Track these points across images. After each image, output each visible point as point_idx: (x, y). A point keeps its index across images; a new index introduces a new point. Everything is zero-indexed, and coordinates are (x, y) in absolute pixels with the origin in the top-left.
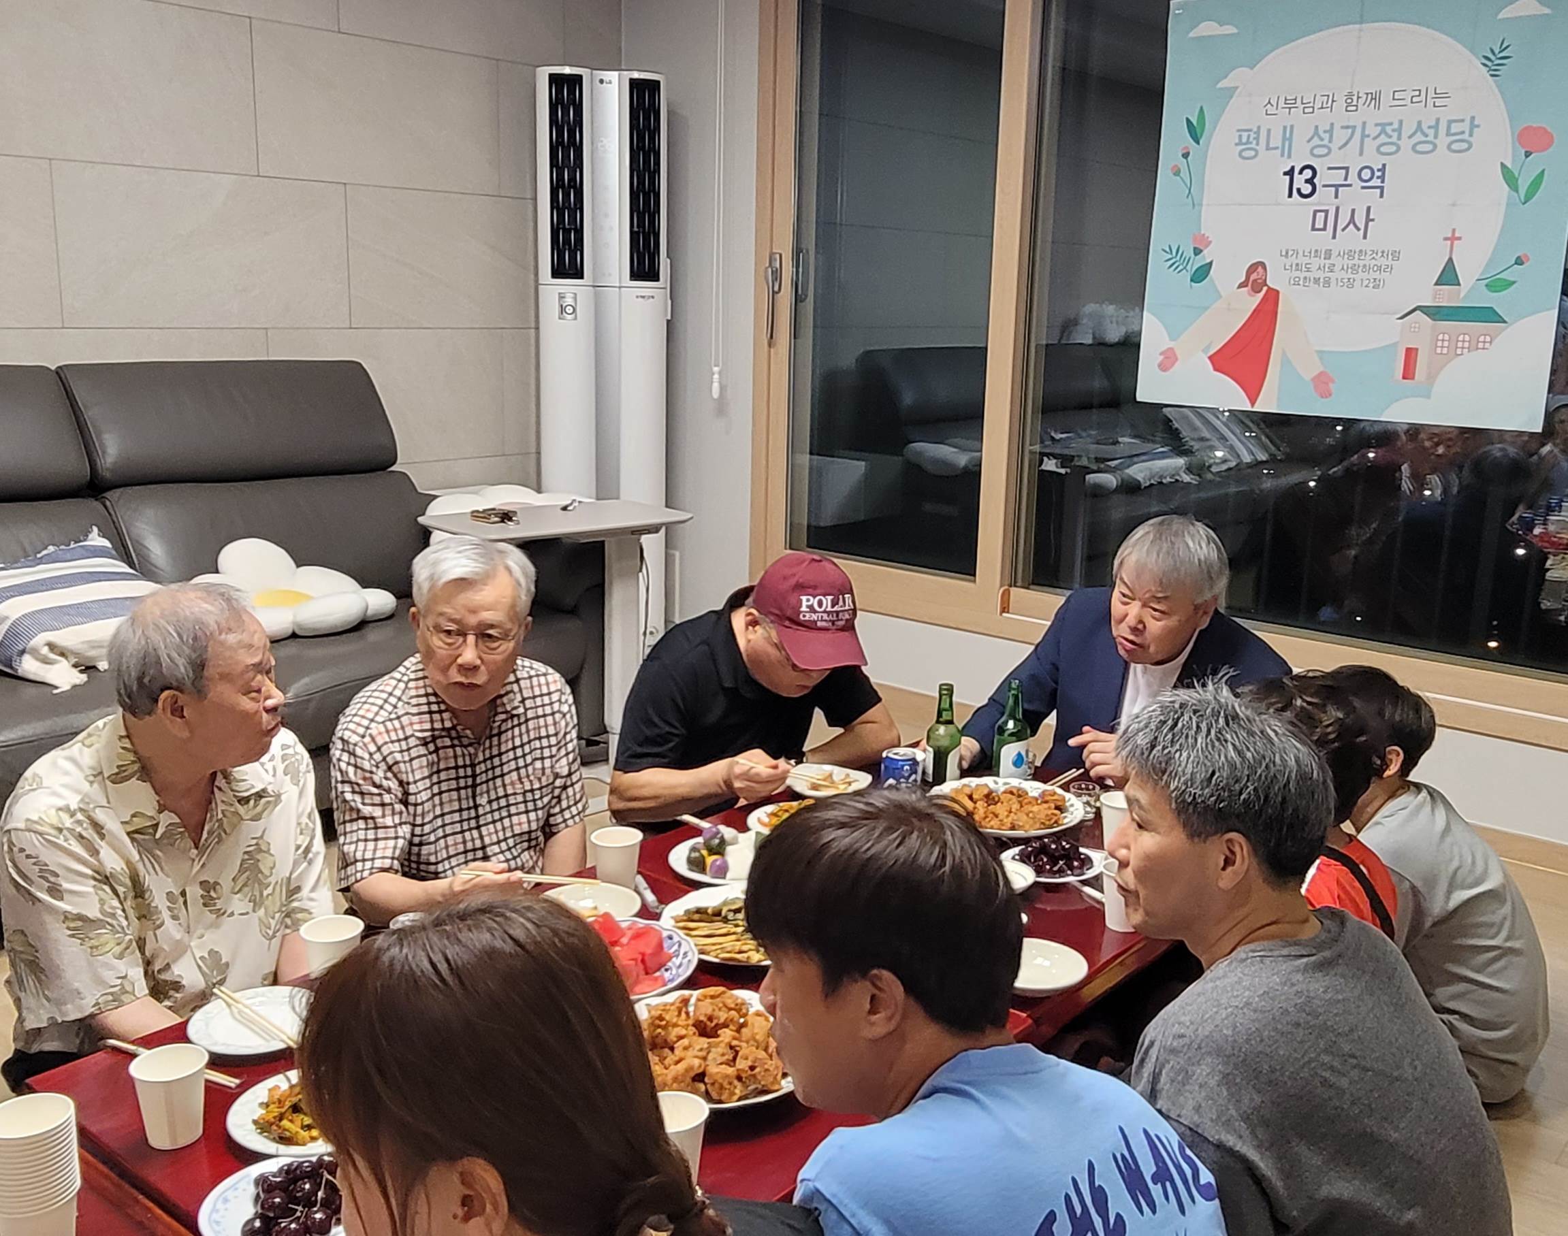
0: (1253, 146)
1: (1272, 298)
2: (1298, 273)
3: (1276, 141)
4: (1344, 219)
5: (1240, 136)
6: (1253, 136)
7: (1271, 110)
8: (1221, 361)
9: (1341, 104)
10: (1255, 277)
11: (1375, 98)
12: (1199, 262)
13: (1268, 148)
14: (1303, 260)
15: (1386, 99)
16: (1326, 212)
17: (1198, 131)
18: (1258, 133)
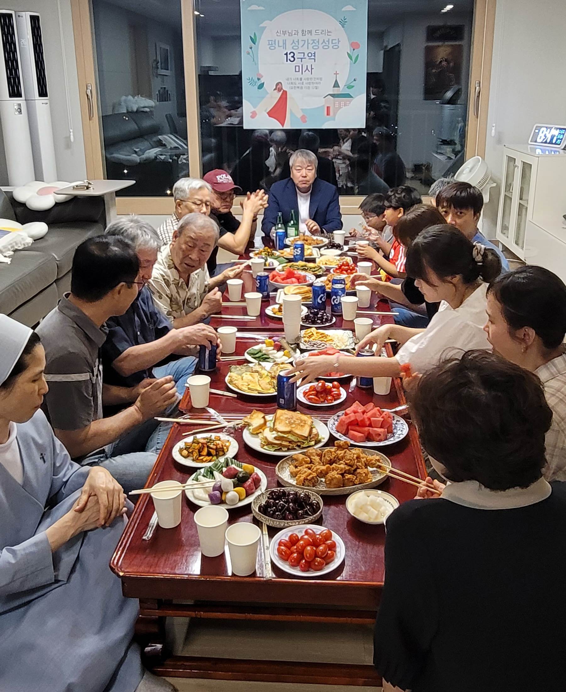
0: (274, 45)
1: (285, 93)
2: (292, 85)
3: (281, 44)
4: (304, 69)
5: (269, 43)
6: (273, 42)
7: (279, 34)
8: (271, 114)
9: (300, 33)
10: (279, 87)
11: (310, 32)
12: (259, 83)
13: (279, 46)
14: (293, 81)
15: (313, 32)
16: (299, 66)
17: (255, 41)
18: (275, 41)
